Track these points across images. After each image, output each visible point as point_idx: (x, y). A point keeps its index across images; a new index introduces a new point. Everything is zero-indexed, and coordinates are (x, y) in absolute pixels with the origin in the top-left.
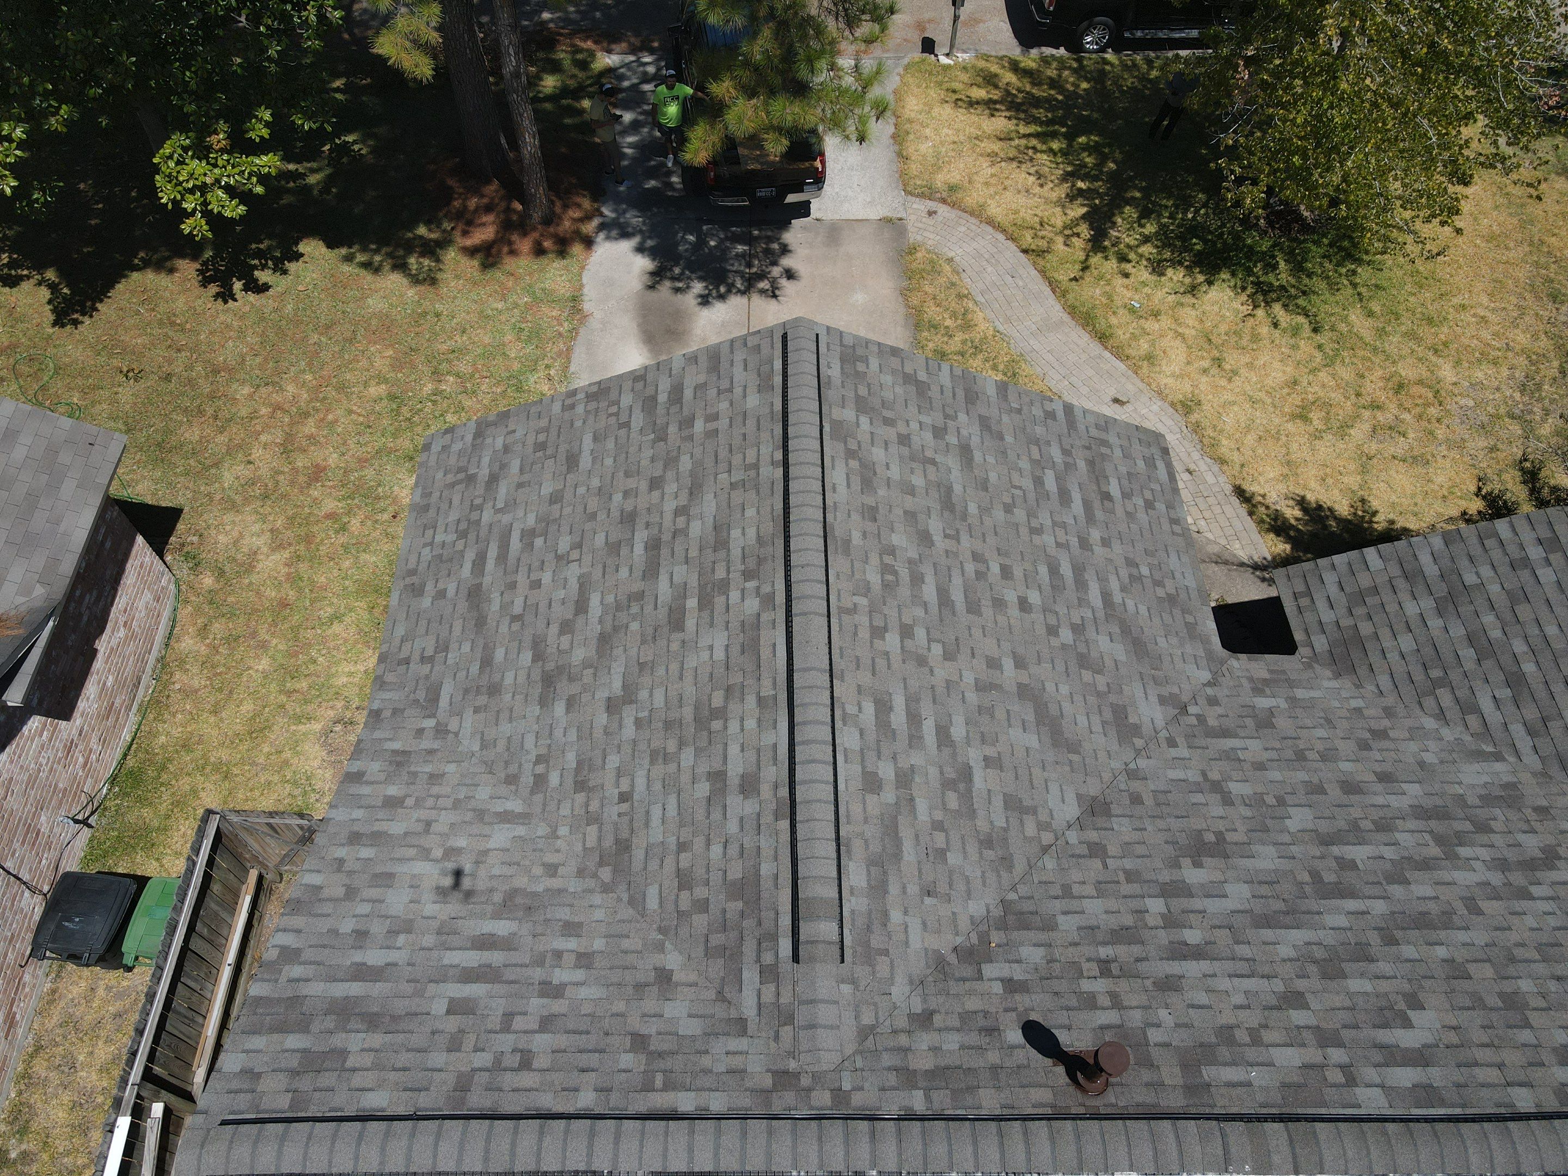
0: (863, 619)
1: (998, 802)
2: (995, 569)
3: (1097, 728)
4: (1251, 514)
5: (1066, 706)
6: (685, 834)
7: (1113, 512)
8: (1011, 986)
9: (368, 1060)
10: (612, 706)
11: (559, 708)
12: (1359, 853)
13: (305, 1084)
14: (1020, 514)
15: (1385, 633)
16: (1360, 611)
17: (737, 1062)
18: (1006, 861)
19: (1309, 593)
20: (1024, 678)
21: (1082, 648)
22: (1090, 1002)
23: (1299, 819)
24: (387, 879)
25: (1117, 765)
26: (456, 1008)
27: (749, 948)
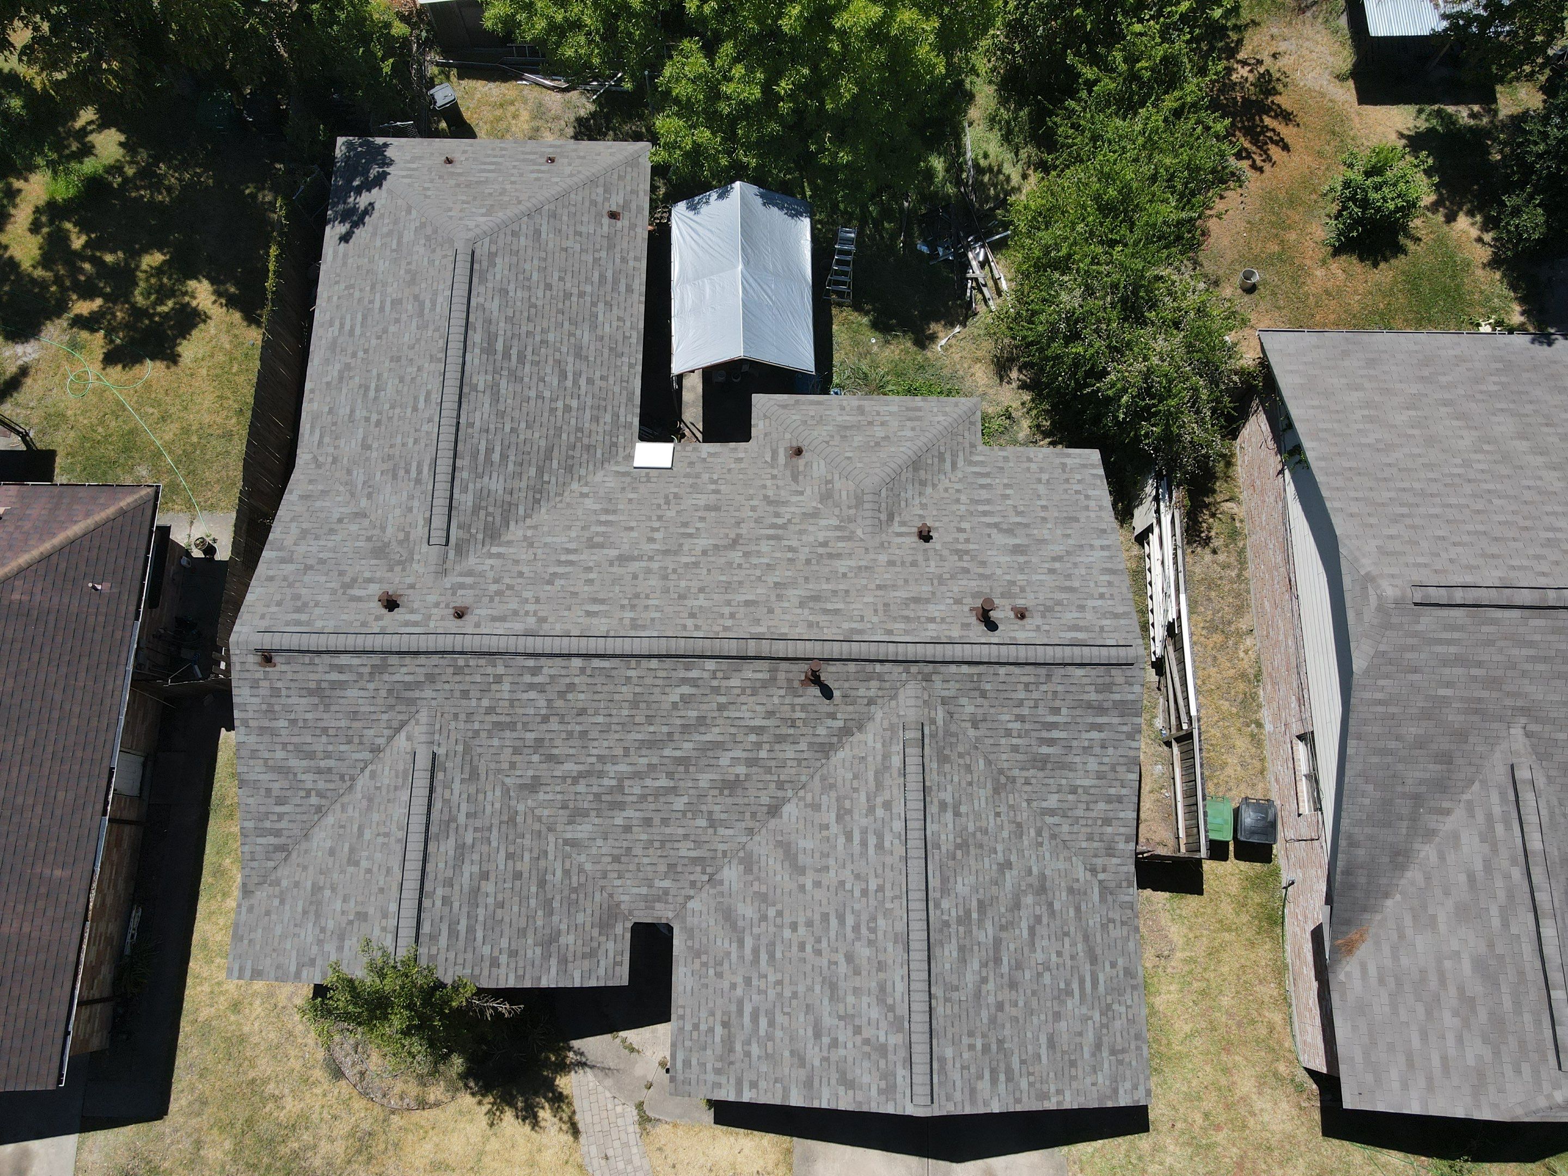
0: (888, 894)
1: (824, 808)
2: (809, 948)
3: (763, 858)
4: (574, 1112)
5: (778, 867)
6: (969, 790)
7: (724, 1013)
8: (833, 716)
9: (1087, 688)
10: (1008, 865)
11: (1035, 870)
12: (664, 782)
13: (1108, 680)
14: (787, 993)
15: (588, 927)
16: (595, 944)
17: (946, 686)
18: (823, 779)
19: (615, 964)
20: (801, 879)
21: (763, 906)
22: (804, 707)
23: (679, 803)
24: (1100, 776)
25: (757, 838)
26: (1056, 711)
27: (941, 733)
